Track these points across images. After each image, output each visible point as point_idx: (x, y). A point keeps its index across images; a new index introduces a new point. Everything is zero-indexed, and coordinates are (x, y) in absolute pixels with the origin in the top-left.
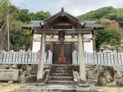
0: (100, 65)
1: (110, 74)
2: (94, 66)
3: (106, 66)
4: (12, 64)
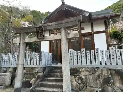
0: (104, 68)
1: (120, 81)
2: (96, 70)
3: (114, 68)
4: (9, 68)
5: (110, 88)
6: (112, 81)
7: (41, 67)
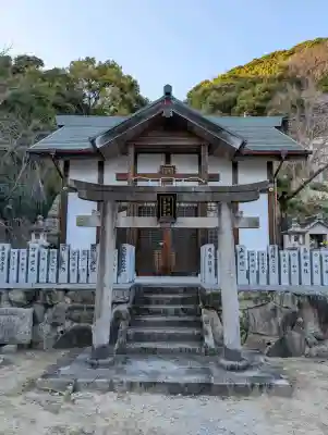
0: (287, 292)
1: (317, 319)
2: (269, 296)
3: (307, 293)
4: (9, 289)
5: (296, 335)
6: (300, 319)
7: (125, 290)
